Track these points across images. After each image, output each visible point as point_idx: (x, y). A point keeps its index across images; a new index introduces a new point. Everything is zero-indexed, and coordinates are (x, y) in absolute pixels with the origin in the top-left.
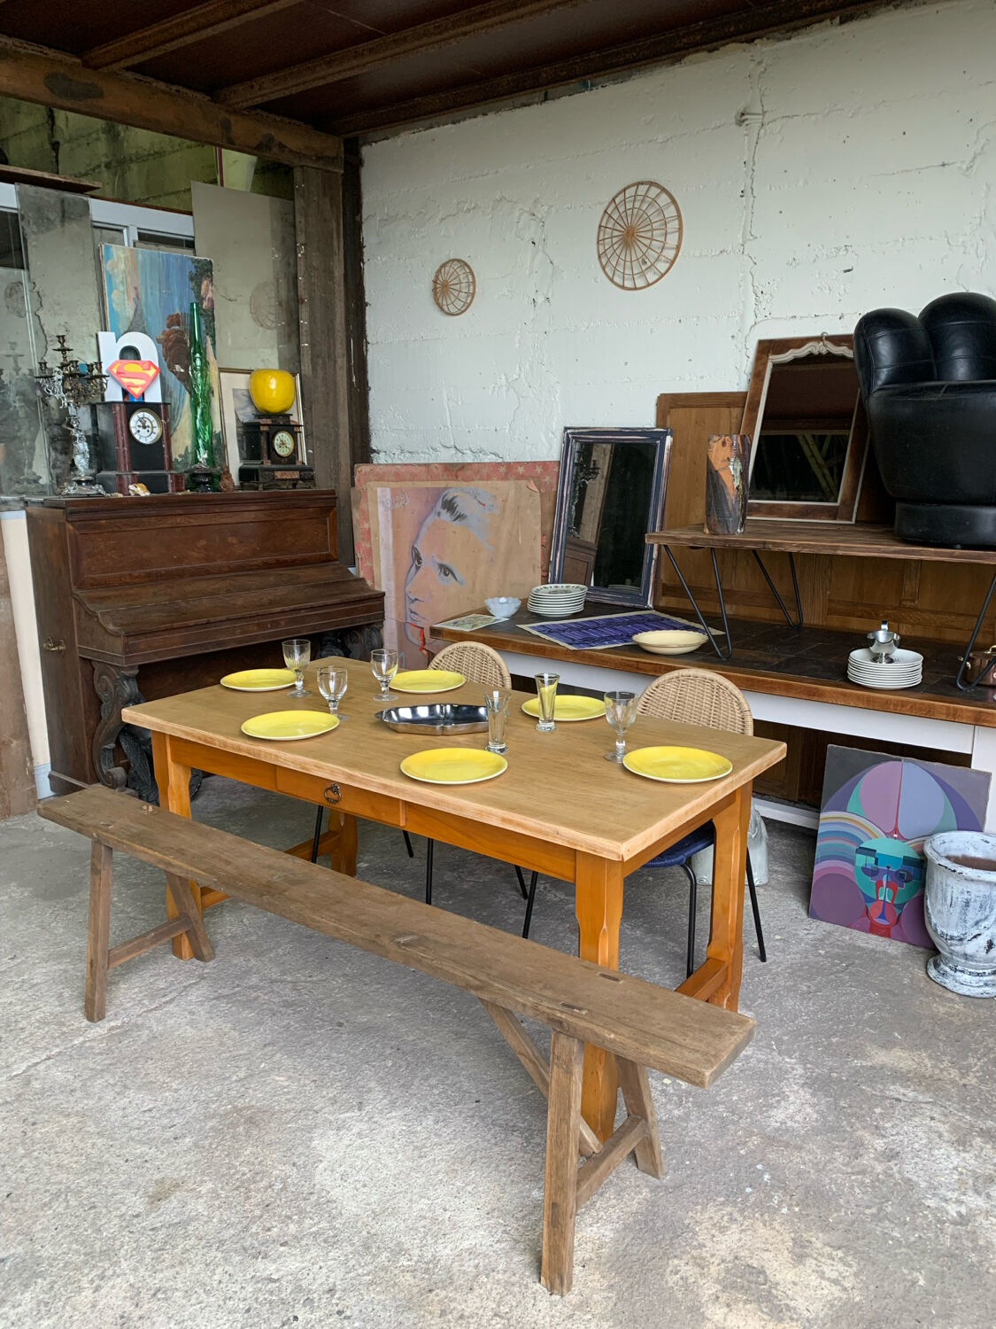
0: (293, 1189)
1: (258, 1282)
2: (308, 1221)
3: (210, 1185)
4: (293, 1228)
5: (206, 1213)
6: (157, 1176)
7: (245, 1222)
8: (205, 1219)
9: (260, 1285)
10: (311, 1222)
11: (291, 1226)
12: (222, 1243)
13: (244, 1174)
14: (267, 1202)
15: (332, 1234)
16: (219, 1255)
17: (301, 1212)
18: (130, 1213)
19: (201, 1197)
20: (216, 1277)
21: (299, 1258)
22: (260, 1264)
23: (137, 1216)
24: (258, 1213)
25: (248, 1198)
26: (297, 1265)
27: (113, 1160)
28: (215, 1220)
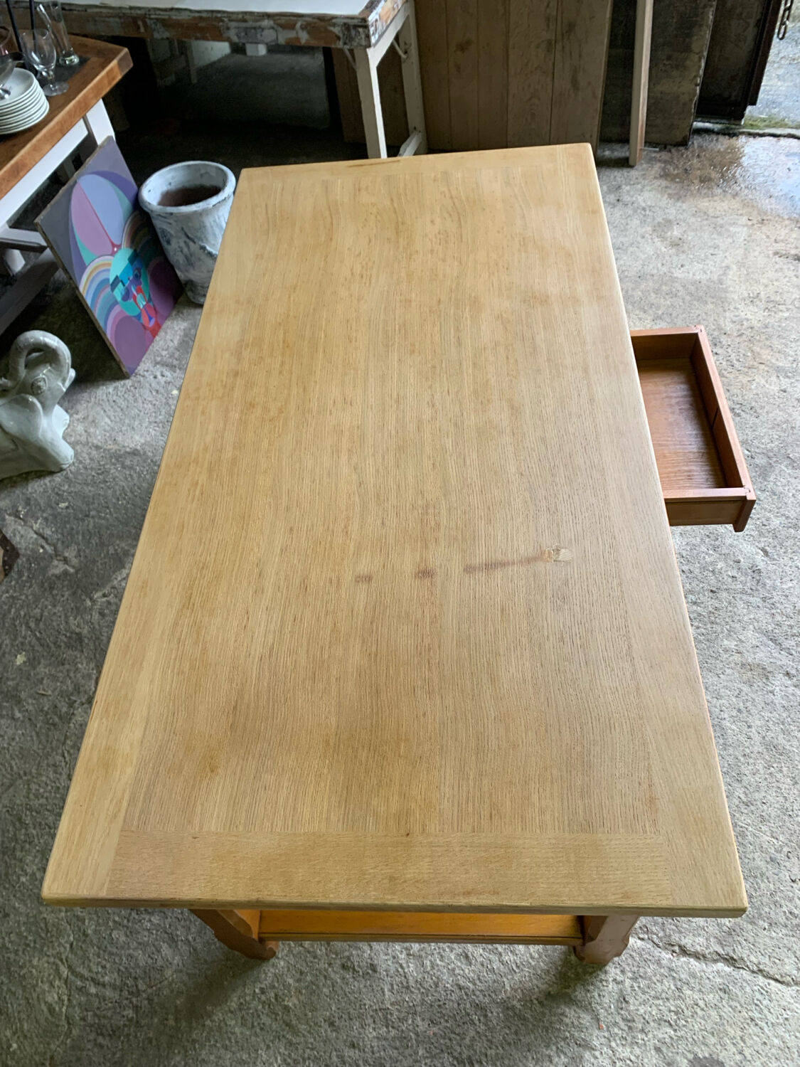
0: (688, 585)
1: (774, 559)
2: (708, 559)
3: (726, 642)
4: (720, 565)
5: (751, 627)
6: (746, 689)
7: (739, 596)
8: (756, 624)
9: (775, 557)
10: (707, 557)
11: (719, 567)
12: (764, 599)
13: (698, 628)
14: (711, 594)
15: (707, 540)
16: (775, 594)
17: (704, 568)
18: (789, 682)
19: (741, 641)
20: (790, 584)
21: (741, 546)
22: (761, 566)
23: (788, 674)
24: (725, 594)
25: (716, 609)
26: (745, 545)
27: (757, 738)
28: (752, 616)
